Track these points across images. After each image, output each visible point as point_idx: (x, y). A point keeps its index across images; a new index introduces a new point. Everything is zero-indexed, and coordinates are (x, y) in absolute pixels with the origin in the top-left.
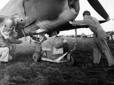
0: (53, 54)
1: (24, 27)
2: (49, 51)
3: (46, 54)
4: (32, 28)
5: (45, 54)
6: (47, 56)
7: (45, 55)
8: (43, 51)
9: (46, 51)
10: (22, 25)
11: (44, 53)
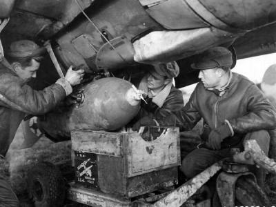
0: (131, 174)
1: (60, 25)
2: (105, 156)
3: (94, 170)
4: (110, 30)
5: (88, 171)
6: (96, 182)
7: (90, 173)
8: (76, 153)
9: (92, 156)
10: (46, 17)
11: (83, 165)
